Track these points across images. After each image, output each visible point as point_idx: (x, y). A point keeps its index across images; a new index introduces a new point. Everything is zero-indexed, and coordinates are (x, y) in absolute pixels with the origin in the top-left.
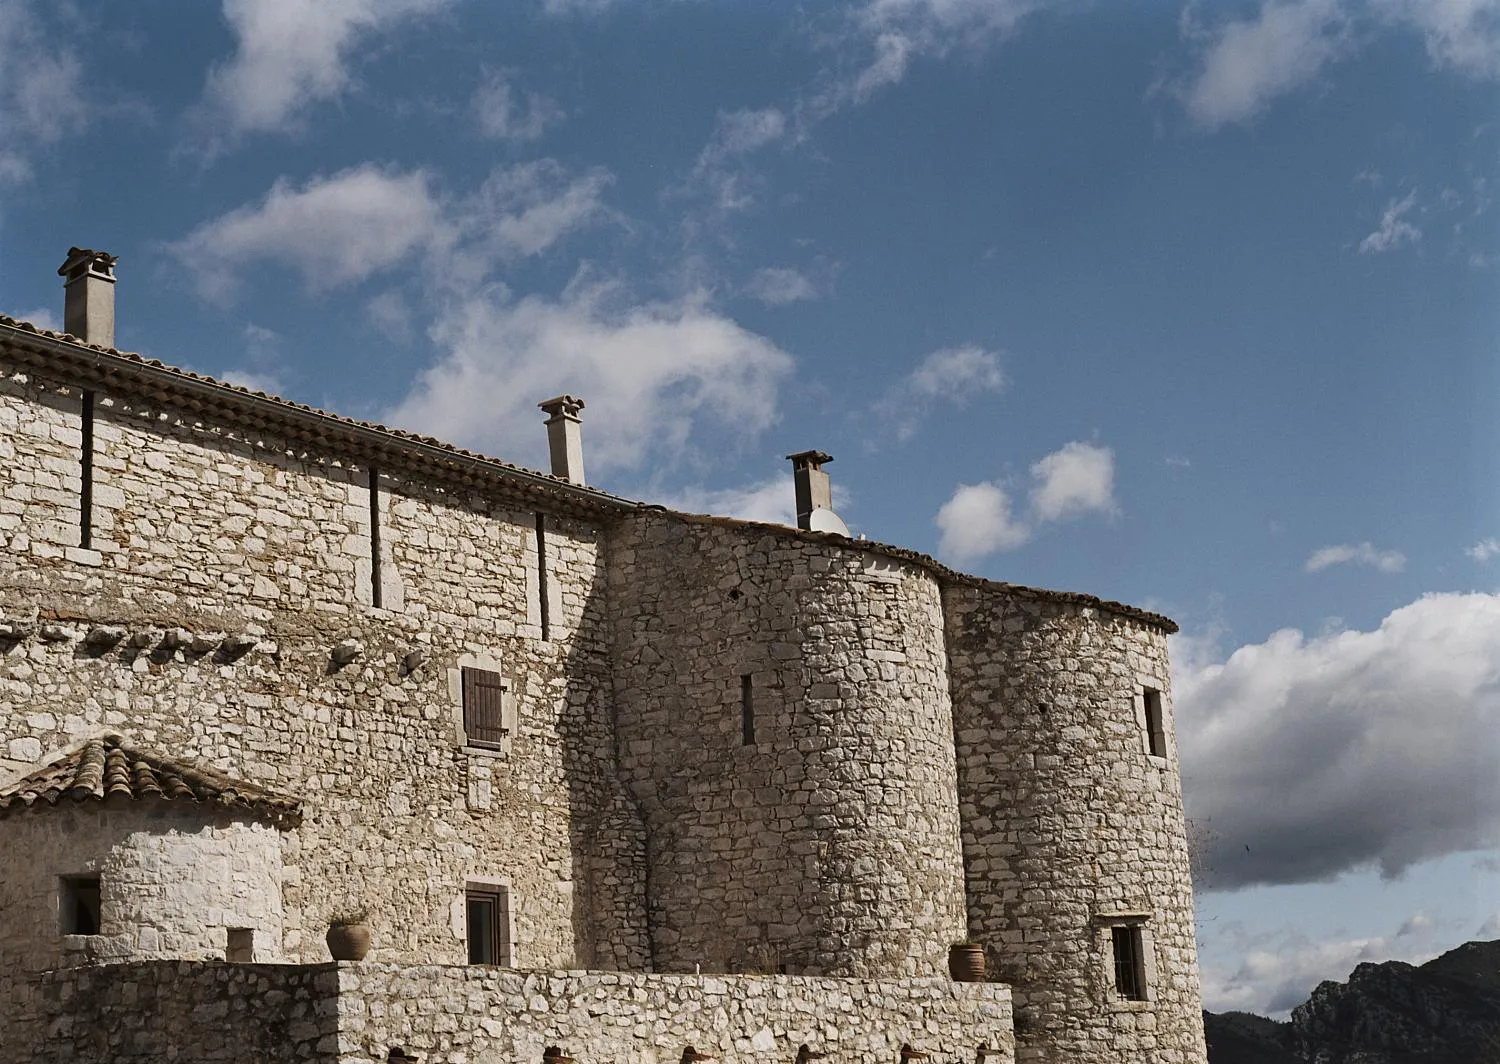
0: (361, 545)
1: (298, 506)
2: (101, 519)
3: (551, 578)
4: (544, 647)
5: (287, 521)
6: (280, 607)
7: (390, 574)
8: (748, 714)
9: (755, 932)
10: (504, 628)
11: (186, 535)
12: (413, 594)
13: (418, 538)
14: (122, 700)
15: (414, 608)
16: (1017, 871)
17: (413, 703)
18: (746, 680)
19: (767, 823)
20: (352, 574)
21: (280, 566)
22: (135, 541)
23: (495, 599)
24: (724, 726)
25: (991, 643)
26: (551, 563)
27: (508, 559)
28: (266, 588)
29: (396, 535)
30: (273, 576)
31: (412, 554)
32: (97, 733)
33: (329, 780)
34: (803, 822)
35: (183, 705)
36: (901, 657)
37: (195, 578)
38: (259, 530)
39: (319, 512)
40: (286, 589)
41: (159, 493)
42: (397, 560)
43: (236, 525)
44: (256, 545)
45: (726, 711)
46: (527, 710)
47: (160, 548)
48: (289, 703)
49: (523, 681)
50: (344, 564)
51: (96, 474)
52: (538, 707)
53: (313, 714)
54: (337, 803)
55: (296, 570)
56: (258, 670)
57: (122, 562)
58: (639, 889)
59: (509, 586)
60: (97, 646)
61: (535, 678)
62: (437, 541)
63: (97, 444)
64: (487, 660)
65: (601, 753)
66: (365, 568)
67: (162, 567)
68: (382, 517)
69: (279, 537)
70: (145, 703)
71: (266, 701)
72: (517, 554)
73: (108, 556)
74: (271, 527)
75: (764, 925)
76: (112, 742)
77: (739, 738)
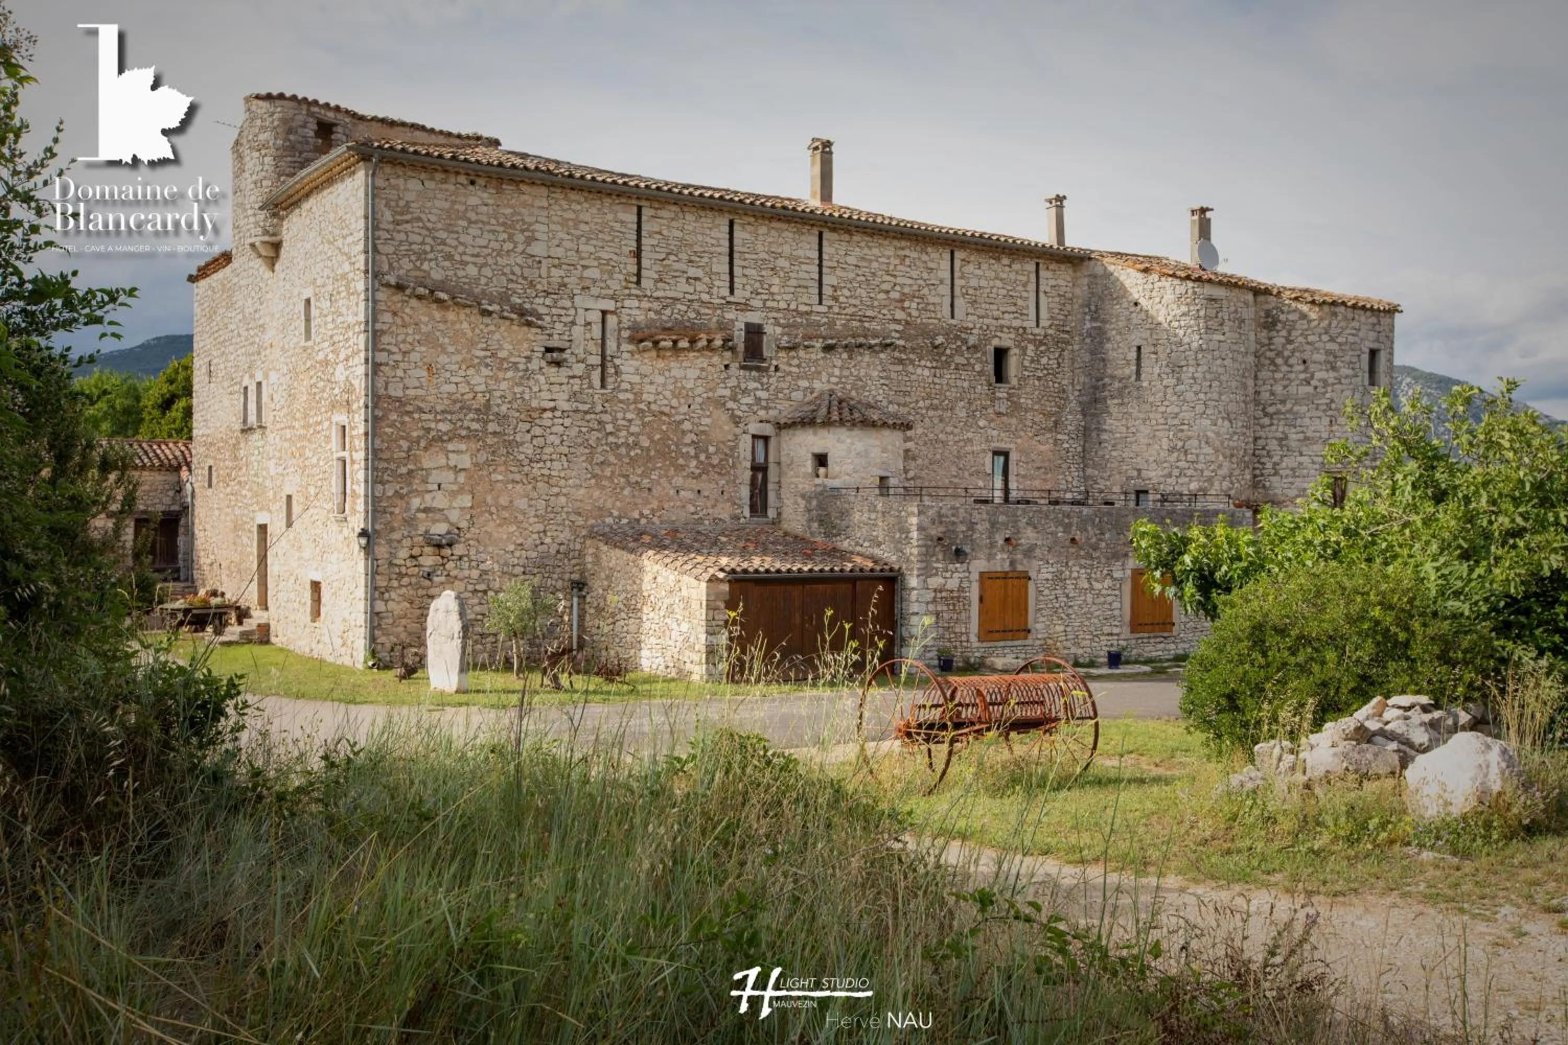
0: (945, 290)
1: (915, 274)
2: (827, 291)
3: (1042, 295)
4: (1037, 331)
5: (910, 282)
6: (907, 323)
7: (960, 302)
8: (1139, 365)
9: (1135, 473)
10: (1016, 323)
11: (864, 293)
12: (971, 310)
13: (974, 282)
14: (837, 372)
15: (970, 318)
16: (1281, 446)
17: (969, 364)
18: (1139, 348)
19: (1144, 421)
20: (941, 305)
21: (906, 304)
22: (842, 299)
23: (1013, 309)
24: (1127, 371)
25: (1279, 326)
26: (1042, 288)
27: (1020, 288)
28: (900, 315)
29: (963, 282)
30: (903, 309)
31: (971, 291)
32: (826, 387)
33: (928, 402)
34: (1162, 421)
35: (862, 372)
36: (1222, 338)
37: (869, 313)
38: (898, 288)
39: (925, 275)
40: (910, 315)
41: (852, 275)
42: (963, 295)
43: (885, 286)
44: (895, 295)
45: (1128, 363)
46: (1027, 363)
47: (853, 301)
48: (910, 368)
49: (1024, 350)
50: (937, 300)
51: (825, 270)
52: (1032, 361)
53: (923, 371)
54: (931, 413)
55: (914, 305)
56: (897, 354)
57: (836, 310)
58: (1080, 449)
59: (1020, 302)
60: (828, 349)
61: (1031, 347)
62: (983, 283)
63: (825, 257)
64: (1006, 340)
65: (1065, 382)
66: (947, 300)
67: (853, 310)
68: (957, 274)
69: (906, 290)
70: (846, 373)
71: (900, 368)
72: (1025, 285)
73: (830, 307)
74: (902, 286)
75: (1139, 471)
76: (831, 393)
77: (1134, 378)
